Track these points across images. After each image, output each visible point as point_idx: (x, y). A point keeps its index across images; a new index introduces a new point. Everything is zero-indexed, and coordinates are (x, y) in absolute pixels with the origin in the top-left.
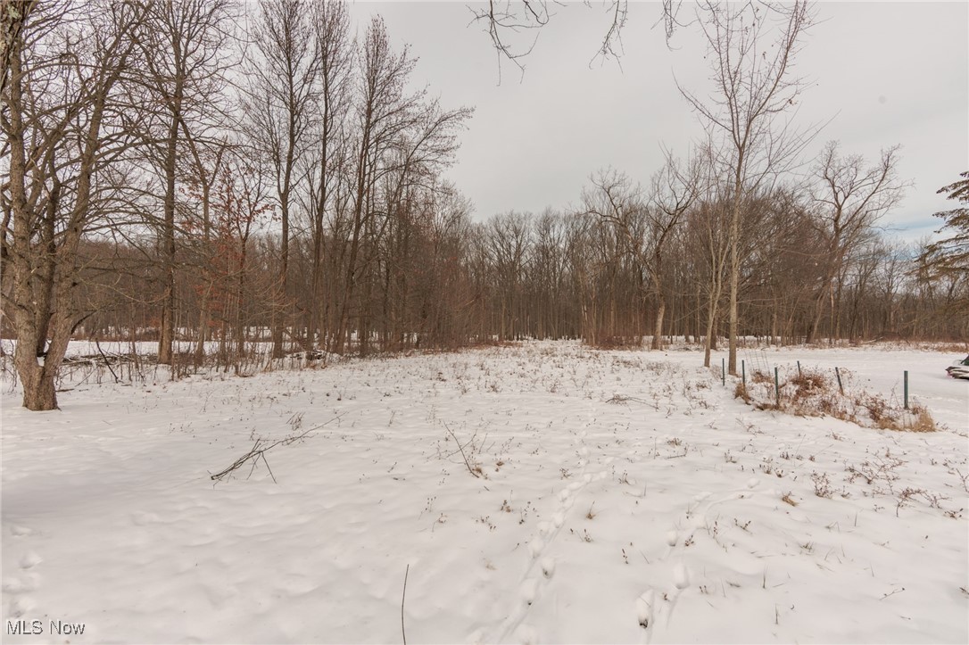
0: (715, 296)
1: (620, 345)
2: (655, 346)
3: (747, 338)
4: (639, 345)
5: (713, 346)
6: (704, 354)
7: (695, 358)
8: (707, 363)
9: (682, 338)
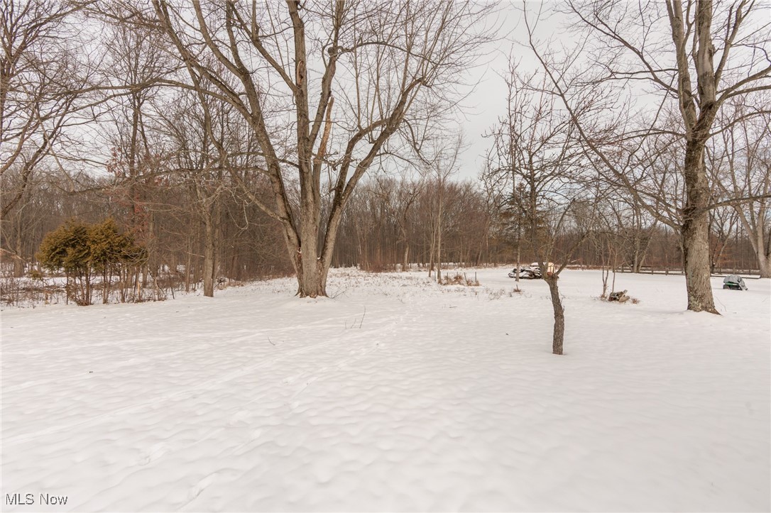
0: (432, 246)
1: (386, 270)
2: (404, 269)
3: (450, 264)
4: (395, 269)
5: (432, 269)
6: (428, 273)
7: (424, 274)
8: (430, 276)
9: (416, 264)
